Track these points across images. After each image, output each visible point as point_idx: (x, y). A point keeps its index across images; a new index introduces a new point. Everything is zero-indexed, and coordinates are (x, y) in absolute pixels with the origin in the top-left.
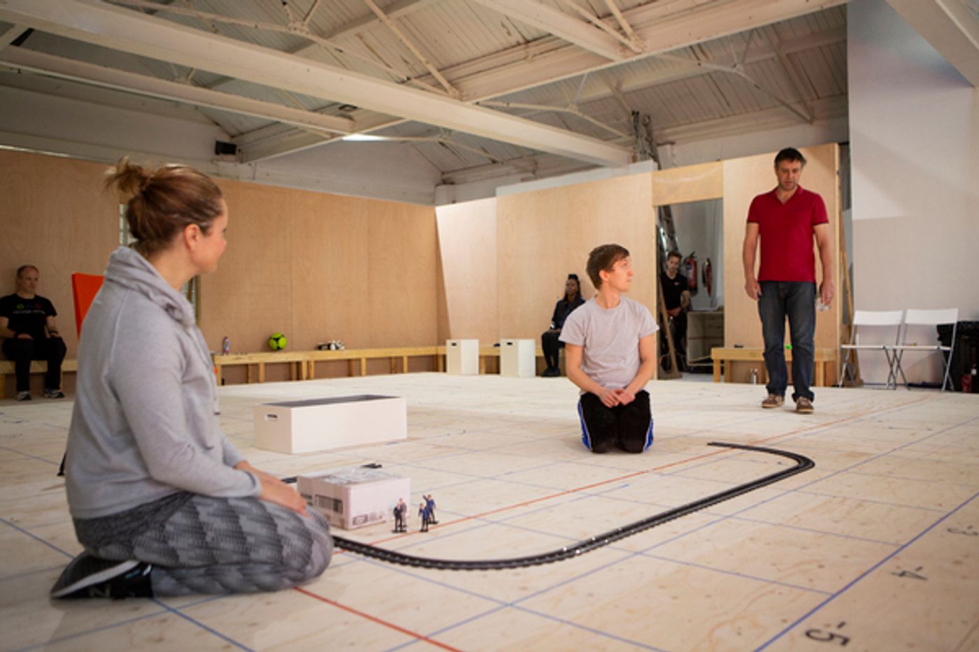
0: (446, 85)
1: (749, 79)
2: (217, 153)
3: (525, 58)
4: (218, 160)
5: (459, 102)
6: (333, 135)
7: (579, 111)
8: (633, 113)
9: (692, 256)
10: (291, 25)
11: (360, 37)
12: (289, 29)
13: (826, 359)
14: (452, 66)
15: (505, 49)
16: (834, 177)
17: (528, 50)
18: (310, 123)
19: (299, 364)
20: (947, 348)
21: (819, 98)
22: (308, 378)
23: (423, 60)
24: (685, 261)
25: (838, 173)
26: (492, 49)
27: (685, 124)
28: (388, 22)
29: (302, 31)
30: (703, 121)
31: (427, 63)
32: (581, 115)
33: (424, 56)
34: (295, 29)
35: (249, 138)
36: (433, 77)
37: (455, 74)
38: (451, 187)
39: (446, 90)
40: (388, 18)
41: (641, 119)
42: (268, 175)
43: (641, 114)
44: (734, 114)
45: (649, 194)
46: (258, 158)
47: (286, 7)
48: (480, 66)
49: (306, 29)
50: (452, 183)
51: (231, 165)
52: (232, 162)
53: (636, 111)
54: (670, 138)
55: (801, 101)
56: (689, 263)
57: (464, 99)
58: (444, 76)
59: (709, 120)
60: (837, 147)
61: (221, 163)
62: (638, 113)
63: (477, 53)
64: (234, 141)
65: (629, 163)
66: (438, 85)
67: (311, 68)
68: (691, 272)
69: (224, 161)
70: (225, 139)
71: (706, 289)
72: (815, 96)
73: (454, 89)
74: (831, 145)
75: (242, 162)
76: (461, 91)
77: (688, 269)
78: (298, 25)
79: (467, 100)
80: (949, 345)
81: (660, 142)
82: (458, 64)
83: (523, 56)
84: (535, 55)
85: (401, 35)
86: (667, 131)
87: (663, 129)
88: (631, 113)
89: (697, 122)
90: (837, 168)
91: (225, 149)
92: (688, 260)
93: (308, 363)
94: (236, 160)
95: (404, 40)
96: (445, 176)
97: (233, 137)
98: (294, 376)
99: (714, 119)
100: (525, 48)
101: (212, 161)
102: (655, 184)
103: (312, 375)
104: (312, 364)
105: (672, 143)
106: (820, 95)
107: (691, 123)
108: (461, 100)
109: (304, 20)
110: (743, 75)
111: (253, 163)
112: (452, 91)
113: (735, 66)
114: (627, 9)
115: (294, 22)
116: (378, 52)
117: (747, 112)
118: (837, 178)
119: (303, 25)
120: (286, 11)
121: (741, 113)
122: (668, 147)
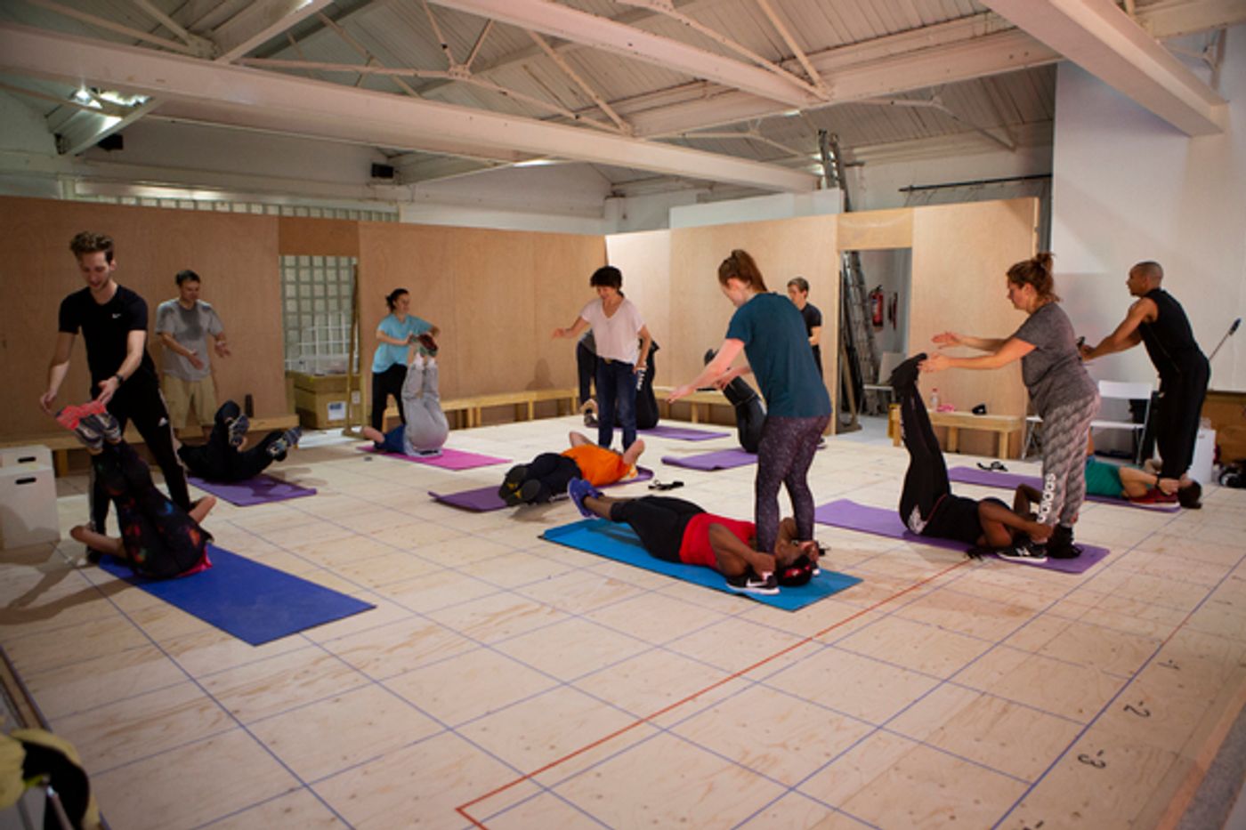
0: (618, 120)
1: (947, 110)
2: (374, 175)
3: (703, 97)
4: (375, 183)
5: (631, 139)
6: (496, 164)
7: (762, 135)
8: (820, 132)
9: (878, 289)
10: (452, 69)
11: (525, 67)
12: (450, 74)
13: (1010, 429)
14: (624, 99)
15: (681, 85)
16: (1031, 234)
17: (706, 89)
18: (472, 155)
19: (465, 412)
20: (1139, 426)
21: (1024, 123)
22: (475, 426)
23: (593, 95)
24: (870, 295)
25: (1036, 230)
26: (668, 84)
27: (876, 144)
28: (555, 57)
29: (463, 75)
30: (897, 141)
31: (597, 97)
32: (762, 139)
33: (594, 90)
34: (456, 74)
35: (405, 160)
36: (602, 110)
37: (628, 108)
38: (621, 199)
39: (617, 126)
40: (556, 52)
41: (828, 139)
42: (427, 196)
43: (829, 133)
44: (931, 136)
45: (834, 238)
46: (416, 181)
47: (447, 51)
48: (655, 102)
49: (468, 72)
50: (623, 196)
51: (388, 188)
52: (390, 184)
53: (824, 129)
54: (859, 159)
55: (1003, 125)
56: (874, 298)
57: (637, 134)
58: (613, 109)
59: (903, 140)
60: (1036, 201)
61: (378, 187)
62: (825, 132)
63: (651, 88)
64: (390, 163)
65: (813, 189)
66: (608, 119)
67: (474, 116)
68: (876, 307)
69: (382, 184)
70: (382, 161)
71: (892, 325)
72: (1020, 121)
73: (625, 124)
74: (1030, 199)
75: (400, 184)
76: (634, 126)
77: (873, 303)
78: (460, 69)
79: (640, 136)
80: (1142, 422)
81: (849, 162)
82: (631, 97)
83: (701, 94)
84: (714, 95)
85: (568, 70)
86: (856, 151)
87: (852, 148)
88: (817, 132)
89: (890, 142)
90: (1036, 224)
91: (383, 171)
92: (873, 294)
93: (475, 410)
94: (394, 183)
95: (572, 74)
96: (616, 188)
97: (389, 157)
98: (460, 424)
99: (909, 139)
100: (703, 87)
101: (368, 185)
102: (840, 228)
103: (479, 421)
104: (479, 411)
105: (861, 164)
106: (1026, 120)
107: (883, 143)
108: (633, 136)
109: (466, 63)
110: (940, 107)
111: (411, 186)
112: (624, 127)
113: (932, 98)
114: (815, 52)
115: (455, 67)
116: (546, 83)
117: (945, 134)
118: (1035, 236)
119: (464, 68)
120: (445, 55)
121: (938, 135)
122: (856, 168)
